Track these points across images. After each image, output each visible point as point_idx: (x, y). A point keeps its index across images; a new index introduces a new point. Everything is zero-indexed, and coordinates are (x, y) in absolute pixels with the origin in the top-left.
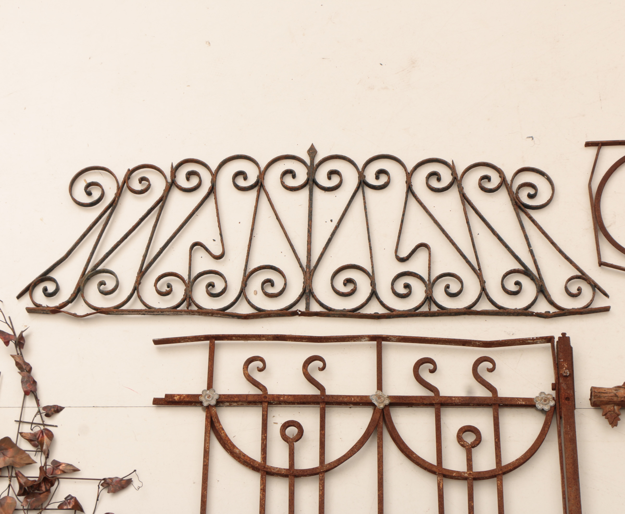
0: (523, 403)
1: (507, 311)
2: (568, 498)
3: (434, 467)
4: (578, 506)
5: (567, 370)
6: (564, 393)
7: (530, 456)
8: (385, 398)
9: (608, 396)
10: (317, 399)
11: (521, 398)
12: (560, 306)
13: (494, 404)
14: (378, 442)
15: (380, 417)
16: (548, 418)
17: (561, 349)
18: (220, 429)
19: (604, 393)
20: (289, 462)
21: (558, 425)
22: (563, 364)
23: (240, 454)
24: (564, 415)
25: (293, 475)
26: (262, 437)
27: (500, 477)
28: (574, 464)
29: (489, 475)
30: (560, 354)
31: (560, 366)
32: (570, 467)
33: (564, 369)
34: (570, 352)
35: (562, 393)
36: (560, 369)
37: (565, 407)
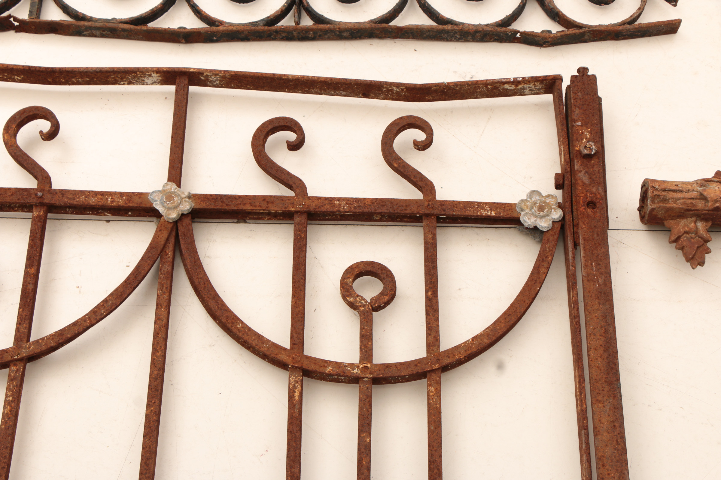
0: (491, 213)
1: (460, 28)
2: (595, 428)
3: (283, 353)
4: (620, 447)
5: (592, 144)
6: (583, 193)
7: (504, 330)
8: (182, 199)
9: (683, 198)
10: (26, 198)
11: (486, 204)
12: (573, 21)
13: (427, 215)
14: (158, 295)
15: (167, 240)
16: (548, 246)
17: (576, 101)
19: (674, 191)
21: (571, 261)
22: (581, 130)
24: (585, 240)
27: (434, 376)
28: (608, 347)
29: (410, 373)
30: (575, 110)
31: (575, 135)
32: (599, 355)
33: (583, 142)
34: (598, 106)
35: (580, 192)
36: (574, 142)
37: (585, 222)
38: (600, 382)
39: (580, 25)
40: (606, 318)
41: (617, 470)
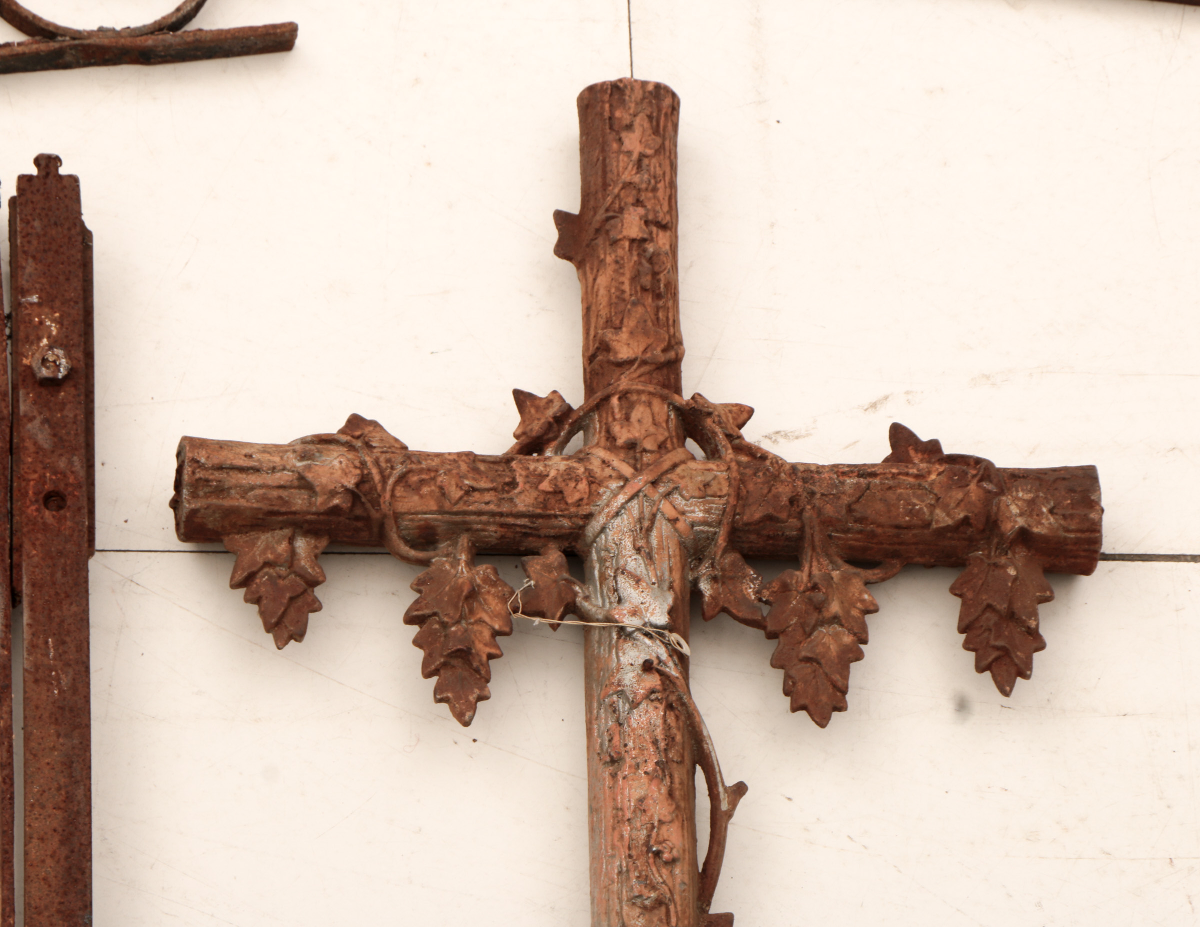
5: (60, 352)
6: (35, 472)
9: (262, 486)
12: (34, 16)
17: (29, 242)
19: (242, 470)
22: (39, 316)
24: (34, 585)
28: (71, 834)
30: (24, 264)
31: (22, 327)
32: (49, 853)
33: (42, 345)
34: (79, 256)
35: (28, 468)
36: (20, 344)
37: (37, 543)
38: (46, 914)
39: (51, 28)
40: (70, 767)
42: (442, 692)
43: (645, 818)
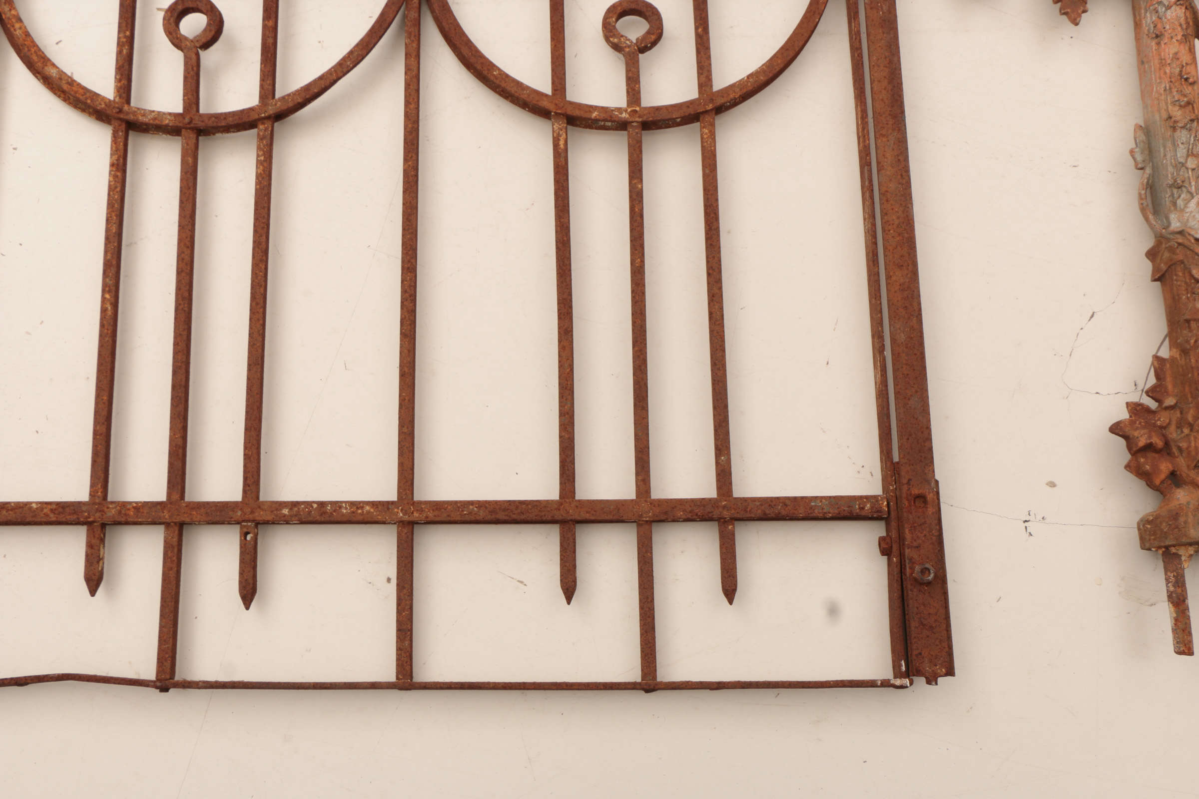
2: (878, 163)
3: (544, 99)
4: (904, 181)
7: (782, 66)
14: (406, 44)
18: (13, 20)
20: (184, 96)
23: (60, 79)
25: (192, 129)
26: (119, 38)
27: (708, 118)
28: (893, 79)
29: (682, 115)
32: (883, 88)
38: (884, 116)
40: (890, 48)
41: (901, 204)
42: (1064, 9)
43: (1178, 62)
